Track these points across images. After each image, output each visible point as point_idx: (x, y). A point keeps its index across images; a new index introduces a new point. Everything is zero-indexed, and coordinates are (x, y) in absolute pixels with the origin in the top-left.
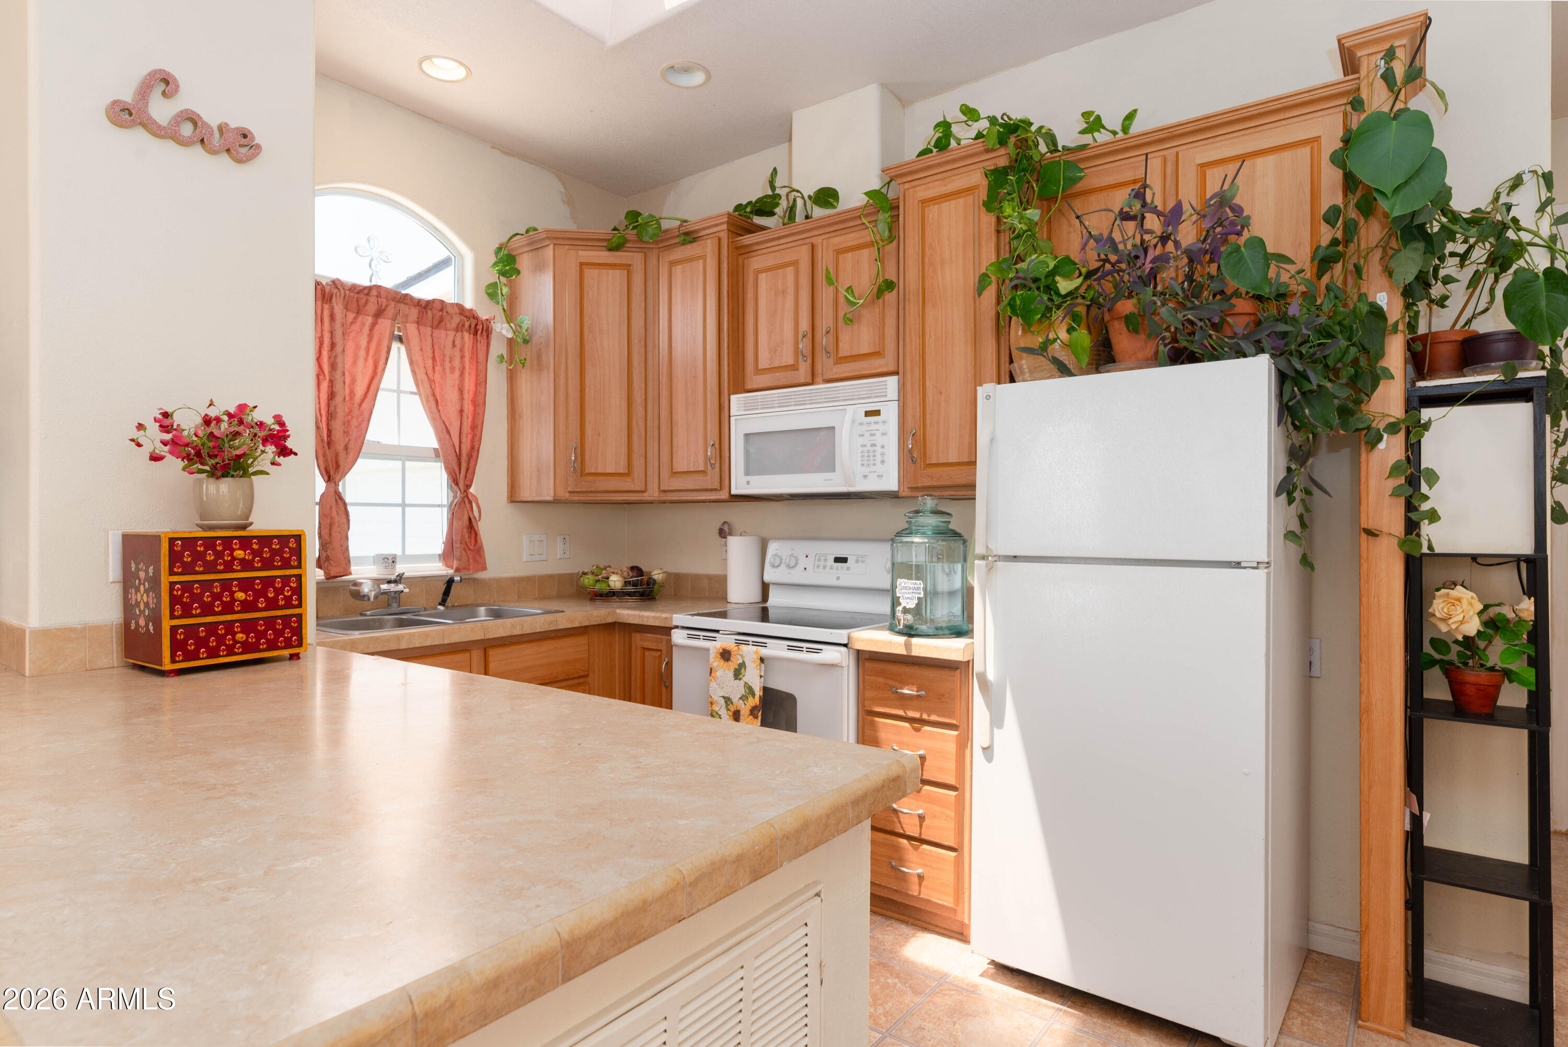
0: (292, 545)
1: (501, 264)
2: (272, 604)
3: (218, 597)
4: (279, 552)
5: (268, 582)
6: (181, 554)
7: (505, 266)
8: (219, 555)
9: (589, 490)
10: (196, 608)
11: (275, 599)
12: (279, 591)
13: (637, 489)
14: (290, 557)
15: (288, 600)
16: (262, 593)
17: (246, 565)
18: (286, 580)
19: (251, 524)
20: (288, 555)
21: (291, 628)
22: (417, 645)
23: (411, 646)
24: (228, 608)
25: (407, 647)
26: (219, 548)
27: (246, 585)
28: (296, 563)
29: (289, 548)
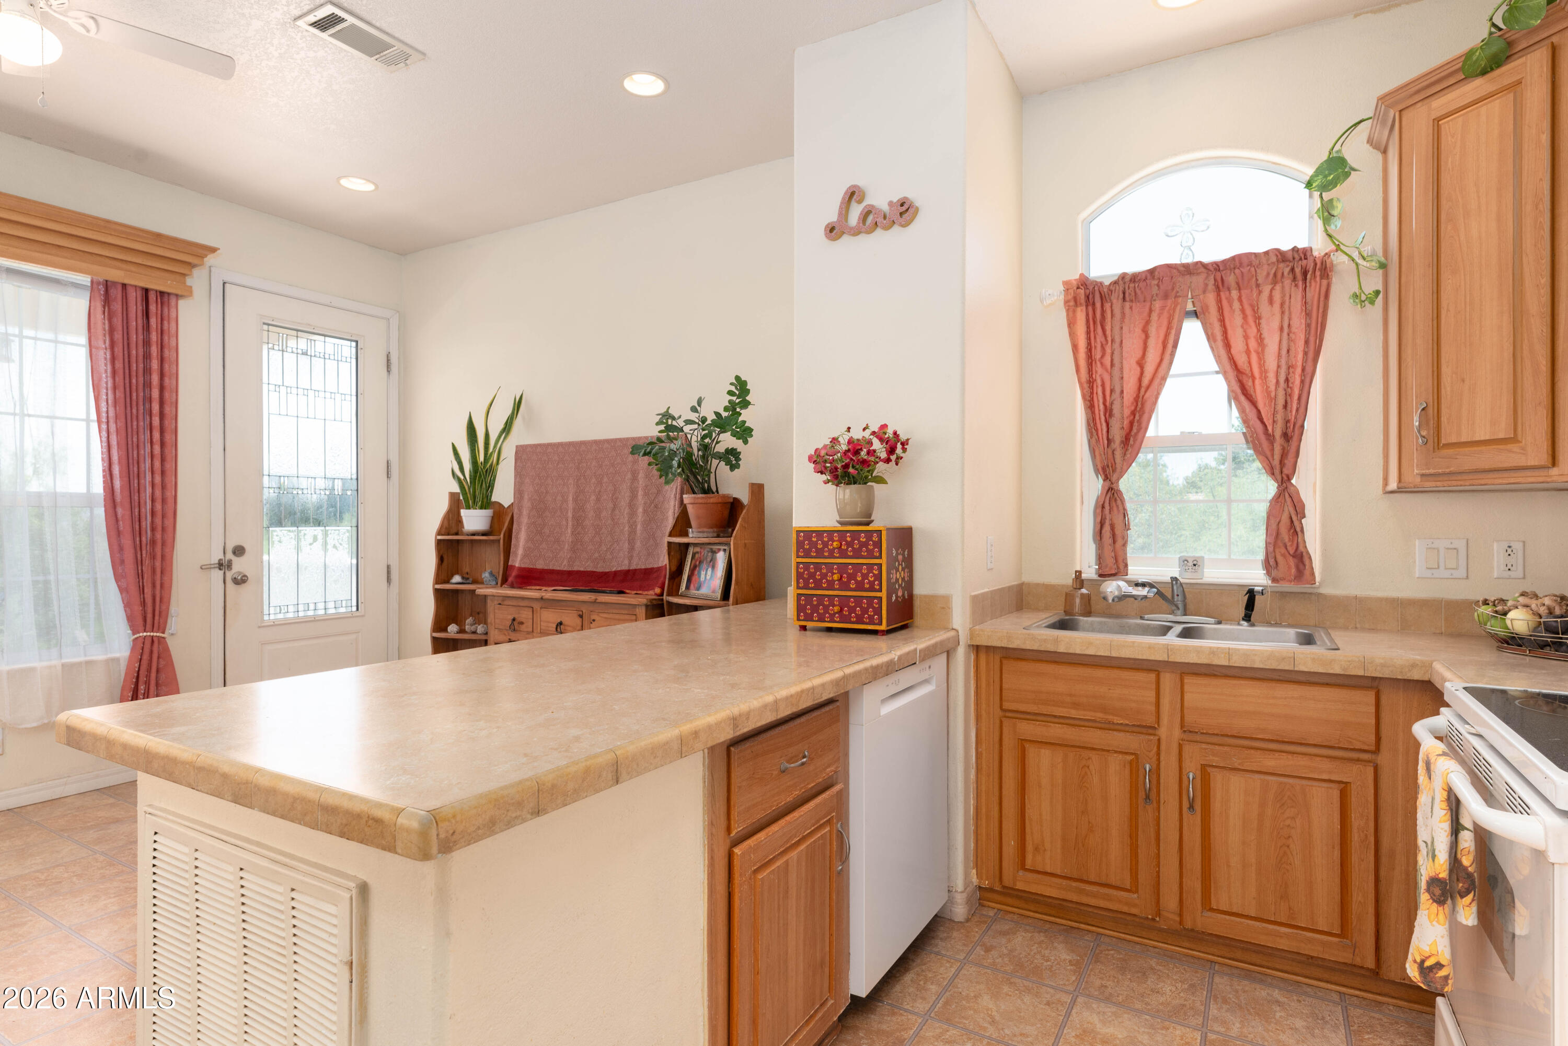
0: (875, 538)
1: (1320, 177)
2: (860, 587)
3: (824, 576)
4: (865, 544)
5: (857, 567)
6: (803, 542)
7: (1326, 176)
8: (825, 544)
9: (1447, 470)
10: (812, 583)
11: (862, 582)
12: (865, 576)
13: (1532, 462)
14: (874, 549)
15: (872, 584)
16: (852, 577)
17: (843, 555)
18: (871, 566)
19: (872, 521)
20: (872, 547)
21: (873, 608)
22: (1078, 652)
23: (1071, 651)
24: (831, 586)
25: (1065, 651)
26: (826, 539)
27: (842, 568)
28: (878, 554)
29: (872, 541)
